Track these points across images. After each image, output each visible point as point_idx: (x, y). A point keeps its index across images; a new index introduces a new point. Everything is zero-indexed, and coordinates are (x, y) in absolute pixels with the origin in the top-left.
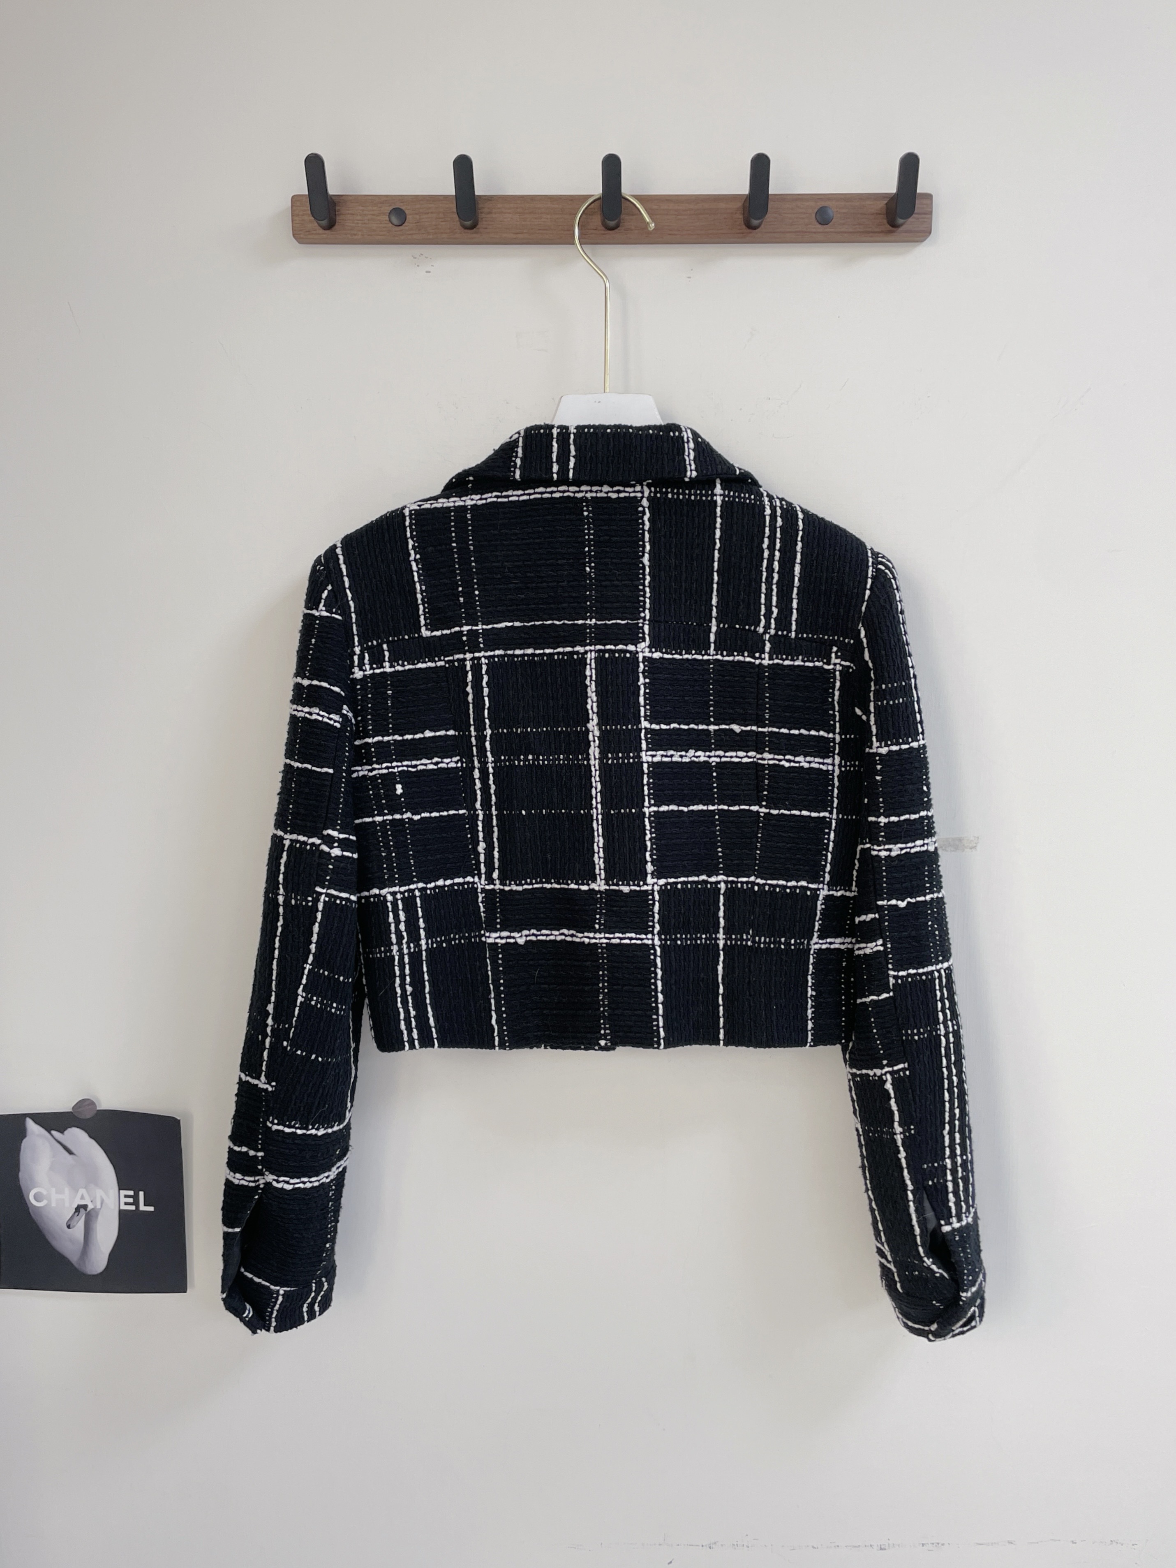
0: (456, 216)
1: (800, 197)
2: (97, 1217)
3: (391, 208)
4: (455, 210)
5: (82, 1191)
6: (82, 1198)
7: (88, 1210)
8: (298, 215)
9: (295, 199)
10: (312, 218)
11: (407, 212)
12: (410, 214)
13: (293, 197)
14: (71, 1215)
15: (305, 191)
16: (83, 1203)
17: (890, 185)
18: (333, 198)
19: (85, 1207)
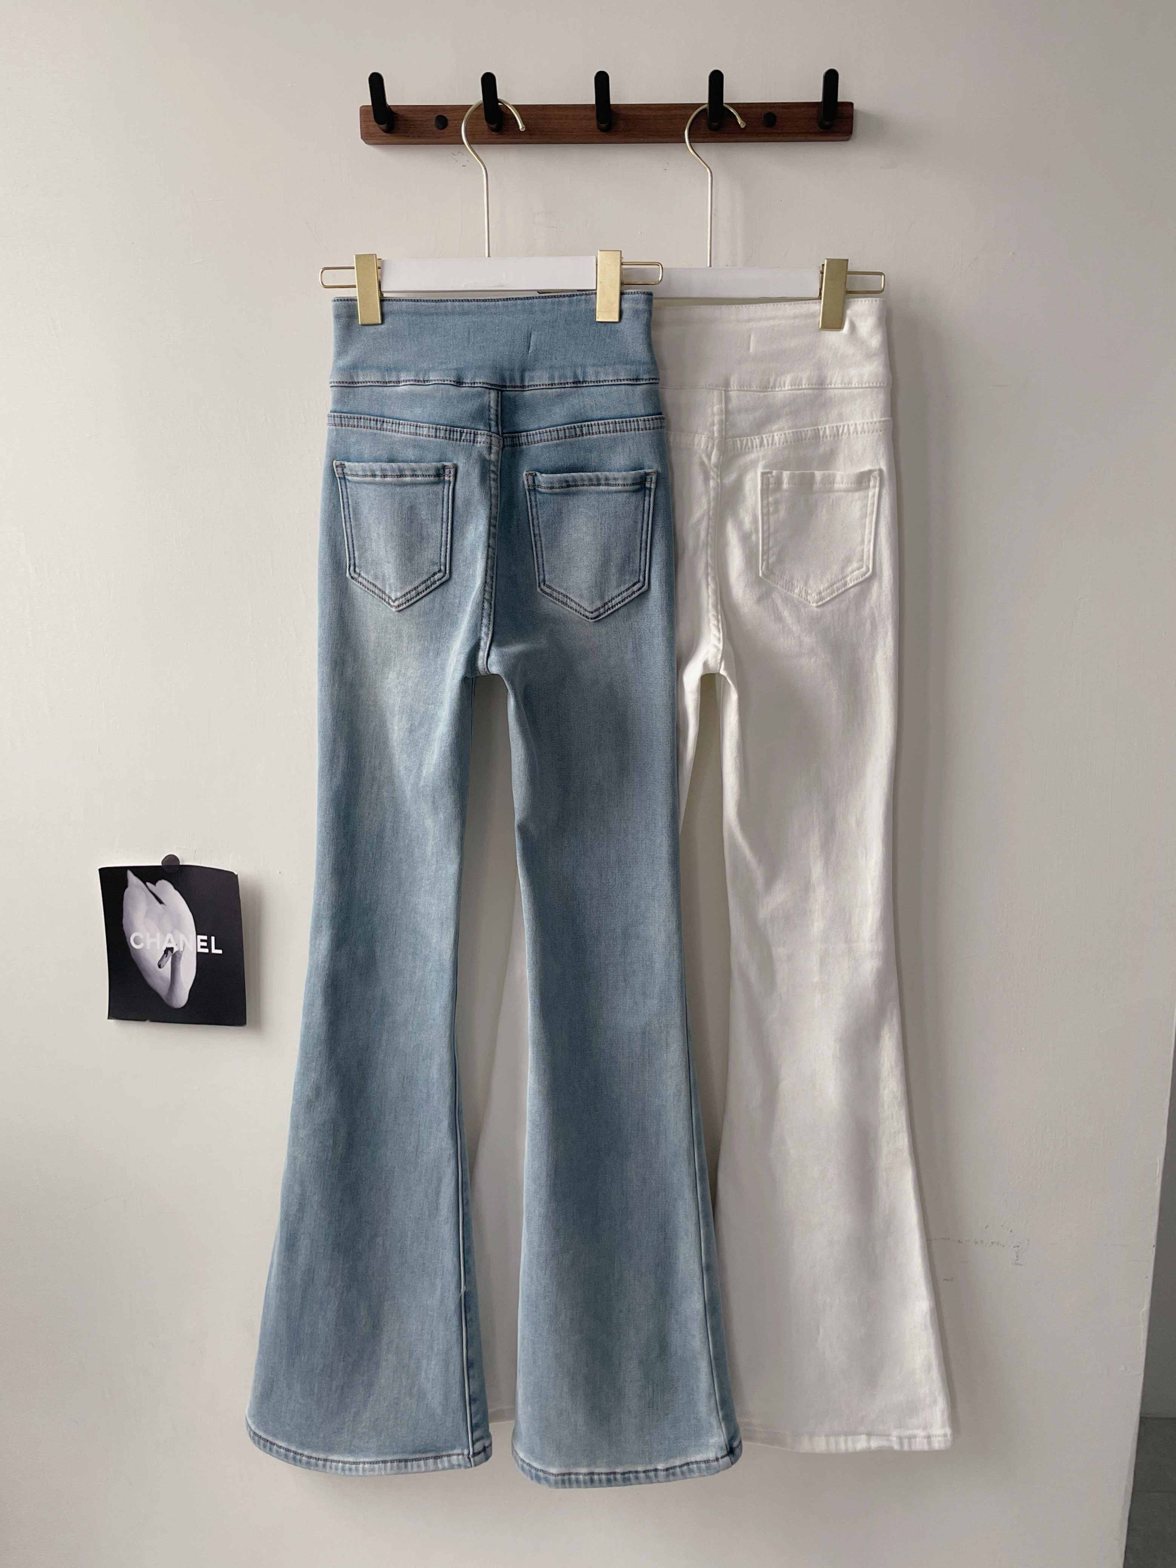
0: (484, 121)
1: (751, 105)
2: (180, 958)
3: (436, 115)
4: (484, 116)
5: (169, 936)
6: (170, 941)
7: (174, 952)
8: (365, 121)
9: (363, 110)
10: (375, 123)
11: (448, 118)
12: (450, 120)
13: (362, 107)
14: (161, 957)
15: (370, 104)
16: (170, 946)
17: (817, 96)
18: (391, 108)
19: (172, 949)
